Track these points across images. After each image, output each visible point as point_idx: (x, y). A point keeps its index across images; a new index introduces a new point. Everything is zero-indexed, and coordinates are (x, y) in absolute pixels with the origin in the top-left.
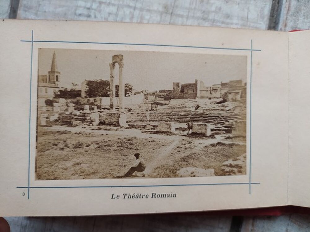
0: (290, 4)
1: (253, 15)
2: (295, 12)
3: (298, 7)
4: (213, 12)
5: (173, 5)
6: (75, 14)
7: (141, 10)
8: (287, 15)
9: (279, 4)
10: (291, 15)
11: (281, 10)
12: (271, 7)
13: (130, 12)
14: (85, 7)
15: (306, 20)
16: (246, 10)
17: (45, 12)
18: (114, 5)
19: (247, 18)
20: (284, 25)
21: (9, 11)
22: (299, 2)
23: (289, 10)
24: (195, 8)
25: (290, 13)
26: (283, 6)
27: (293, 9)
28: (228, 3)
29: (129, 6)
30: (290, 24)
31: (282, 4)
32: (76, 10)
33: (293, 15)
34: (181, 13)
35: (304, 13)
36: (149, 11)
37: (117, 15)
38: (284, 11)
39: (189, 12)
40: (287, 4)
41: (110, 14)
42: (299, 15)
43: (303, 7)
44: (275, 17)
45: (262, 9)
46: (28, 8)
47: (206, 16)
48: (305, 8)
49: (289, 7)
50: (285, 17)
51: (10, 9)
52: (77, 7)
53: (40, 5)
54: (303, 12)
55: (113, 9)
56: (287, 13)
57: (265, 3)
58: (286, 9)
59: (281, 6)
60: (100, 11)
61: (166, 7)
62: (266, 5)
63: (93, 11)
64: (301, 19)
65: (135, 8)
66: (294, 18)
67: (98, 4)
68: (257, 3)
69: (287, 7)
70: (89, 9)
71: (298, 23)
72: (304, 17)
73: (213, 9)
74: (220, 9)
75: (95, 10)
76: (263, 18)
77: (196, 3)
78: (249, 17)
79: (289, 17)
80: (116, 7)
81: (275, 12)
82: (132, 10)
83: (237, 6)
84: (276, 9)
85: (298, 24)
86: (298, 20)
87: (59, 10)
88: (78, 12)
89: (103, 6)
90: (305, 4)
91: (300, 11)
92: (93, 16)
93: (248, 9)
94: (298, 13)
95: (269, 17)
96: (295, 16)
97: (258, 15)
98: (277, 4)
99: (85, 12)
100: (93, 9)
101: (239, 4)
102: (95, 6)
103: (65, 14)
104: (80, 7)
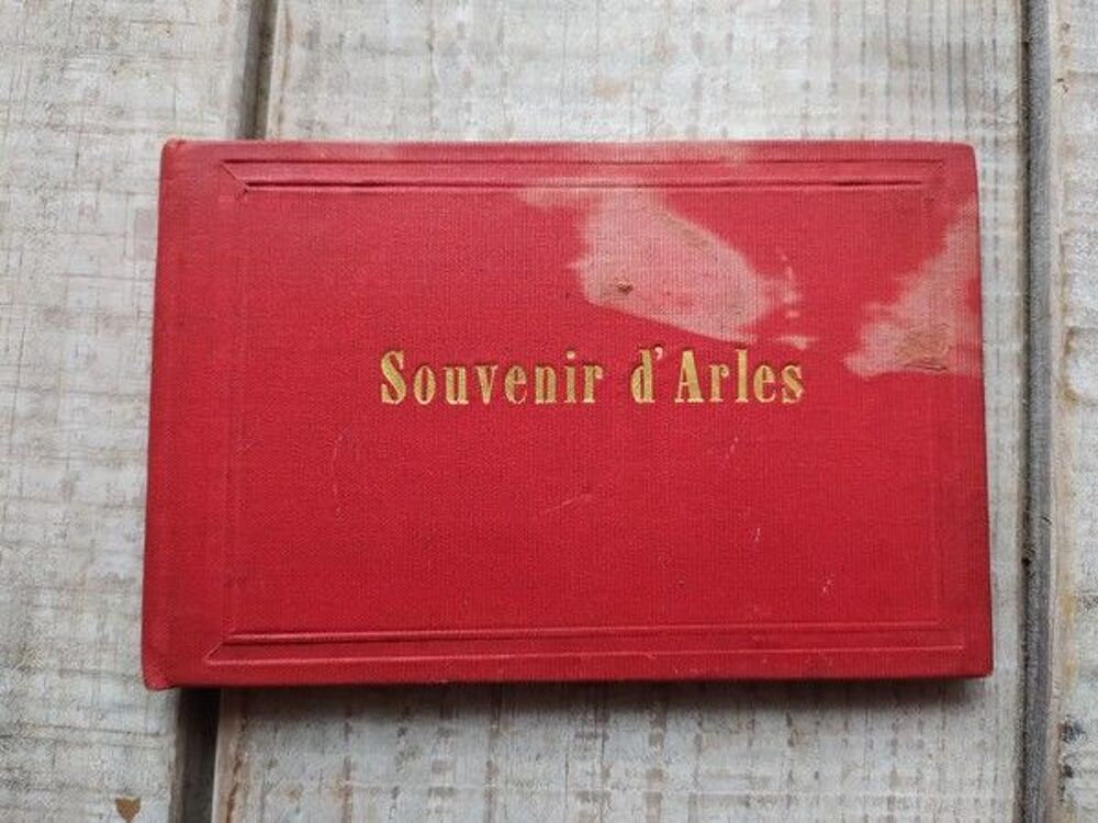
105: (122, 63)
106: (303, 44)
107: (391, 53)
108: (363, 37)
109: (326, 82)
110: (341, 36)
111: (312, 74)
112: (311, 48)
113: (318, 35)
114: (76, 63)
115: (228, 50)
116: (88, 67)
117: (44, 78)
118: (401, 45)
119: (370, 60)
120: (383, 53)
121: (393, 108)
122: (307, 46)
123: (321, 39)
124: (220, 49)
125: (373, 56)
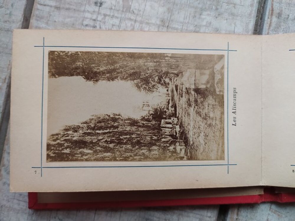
0: (271, 20)
1: (239, 29)
2: (275, 28)
3: (278, 23)
4: (204, 26)
5: (169, 19)
6: (82, 24)
7: (141, 22)
8: (269, 30)
9: (262, 20)
10: (272, 30)
11: (263, 25)
12: (255, 22)
13: (131, 25)
14: (91, 19)
15: (285, 34)
16: (233, 25)
17: (55, 21)
18: (117, 18)
19: (234, 32)
21: (22, 20)
22: (279, 19)
23: (270, 26)
24: (188, 22)
25: (271, 28)
26: (266, 22)
27: (273, 25)
28: (217, 18)
29: (130, 19)
31: (264, 20)
32: (83, 21)
33: (274, 30)
34: (177, 26)
35: (284, 29)
36: (148, 24)
37: (119, 26)
38: (266, 27)
39: (183, 26)
40: (269, 20)
41: (113, 25)
42: (279, 30)
43: (282, 24)
44: (258, 31)
45: (247, 25)
46: (40, 18)
47: (198, 29)
48: (284, 24)
49: (271, 23)
50: (267, 31)
51: (23, 18)
52: (84, 18)
53: (50, 15)
54: (282, 27)
55: (116, 21)
56: (269, 28)
57: (249, 19)
58: (268, 25)
59: (264, 21)
60: (104, 23)
61: (163, 21)
62: (250, 20)
63: (98, 23)
65: (135, 21)
67: (103, 17)
68: (242, 19)
69: (269, 23)
70: (95, 20)
72: (283, 32)
73: (204, 23)
74: (210, 23)
75: (100, 21)
77: (189, 18)
78: (235, 31)
80: (119, 20)
81: (258, 27)
82: (133, 23)
83: (225, 21)
84: (259, 24)
87: (68, 20)
88: (85, 23)
89: (107, 18)
90: (284, 21)
91: (280, 27)
92: (98, 27)
93: (235, 24)
94: (278, 28)
95: (253, 31)
96: (276, 31)
97: (243, 29)
98: (260, 20)
99: (92, 23)
100: (98, 21)
101: (227, 19)
102: (100, 18)
103: (73, 24)
104: (87, 18)
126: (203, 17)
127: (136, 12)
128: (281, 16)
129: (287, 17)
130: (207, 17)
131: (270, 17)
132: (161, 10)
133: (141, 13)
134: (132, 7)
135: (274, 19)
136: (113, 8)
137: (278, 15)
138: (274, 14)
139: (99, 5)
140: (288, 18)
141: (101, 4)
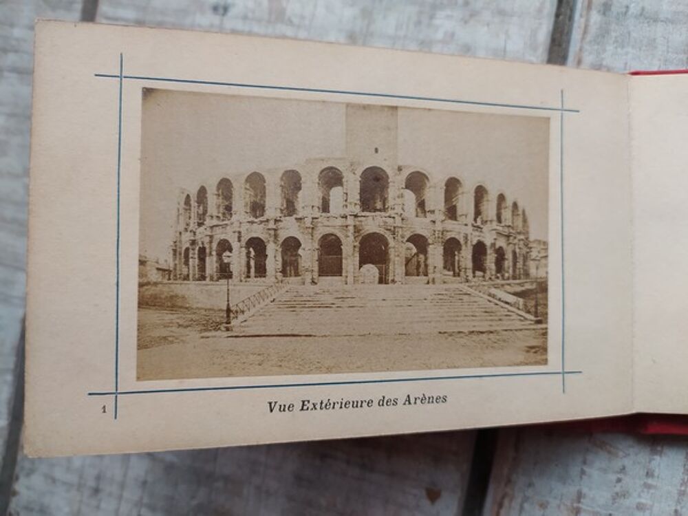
0: (587, 20)
1: (516, 43)
2: (597, 36)
3: (604, 25)
4: (439, 41)
8: (582, 42)
10: (591, 42)
11: (571, 33)
12: (551, 28)
15: (619, 50)
16: (503, 36)
19: (505, 51)
20: (576, 60)
23: (585, 32)
24: (405, 37)
25: (589, 38)
26: (576, 25)
27: (593, 30)
28: (468, 25)
30: (588, 59)
31: (574, 20)
33: (595, 41)
35: (616, 37)
38: (576, 35)
40: (583, 20)
42: (606, 41)
43: (613, 26)
45: (534, 33)
48: (617, 28)
49: (586, 27)
50: (579, 45)
54: (613, 34)
56: (583, 38)
57: (538, 21)
58: (581, 31)
59: (573, 25)
62: (540, 24)
64: (610, 48)
66: (596, 47)
68: (523, 21)
69: (583, 26)
71: (603, 56)
72: (615, 45)
73: (440, 35)
74: (453, 35)
76: (535, 49)
77: (408, 27)
78: (508, 49)
79: (587, 47)
83: (486, 28)
84: (566, 31)
85: (603, 59)
86: (604, 51)
90: (618, 19)
91: (608, 33)
93: (507, 33)
94: (604, 37)
96: (598, 44)
98: (567, 22)
101: (488, 25)
105: (472, 16)
106: (599, 11)
107: (662, 21)
108: (643, 9)
109: (613, 39)
110: (627, 7)
111: (604, 33)
112: (604, 14)
113: (611, 5)
114: (441, 14)
115: (546, 11)
116: (449, 17)
117: (419, 23)
118: (669, 17)
119: (646, 25)
120: (656, 20)
121: (660, 60)
122: (602, 12)
123: (613, 9)
124: (540, 11)
125: (648, 22)
126: (437, 22)
127: (295, 20)
128: (610, 10)
129: (624, 10)
130: (445, 22)
131: (584, 13)
132: (349, 13)
133: (307, 22)
134: (288, 13)
135: (595, 17)
136: (250, 15)
137: (602, 9)
138: (593, 7)
139: (221, 11)
140: (626, 13)
141: (226, 9)
